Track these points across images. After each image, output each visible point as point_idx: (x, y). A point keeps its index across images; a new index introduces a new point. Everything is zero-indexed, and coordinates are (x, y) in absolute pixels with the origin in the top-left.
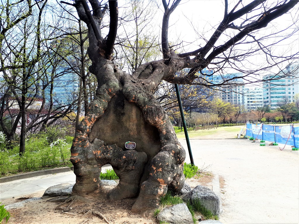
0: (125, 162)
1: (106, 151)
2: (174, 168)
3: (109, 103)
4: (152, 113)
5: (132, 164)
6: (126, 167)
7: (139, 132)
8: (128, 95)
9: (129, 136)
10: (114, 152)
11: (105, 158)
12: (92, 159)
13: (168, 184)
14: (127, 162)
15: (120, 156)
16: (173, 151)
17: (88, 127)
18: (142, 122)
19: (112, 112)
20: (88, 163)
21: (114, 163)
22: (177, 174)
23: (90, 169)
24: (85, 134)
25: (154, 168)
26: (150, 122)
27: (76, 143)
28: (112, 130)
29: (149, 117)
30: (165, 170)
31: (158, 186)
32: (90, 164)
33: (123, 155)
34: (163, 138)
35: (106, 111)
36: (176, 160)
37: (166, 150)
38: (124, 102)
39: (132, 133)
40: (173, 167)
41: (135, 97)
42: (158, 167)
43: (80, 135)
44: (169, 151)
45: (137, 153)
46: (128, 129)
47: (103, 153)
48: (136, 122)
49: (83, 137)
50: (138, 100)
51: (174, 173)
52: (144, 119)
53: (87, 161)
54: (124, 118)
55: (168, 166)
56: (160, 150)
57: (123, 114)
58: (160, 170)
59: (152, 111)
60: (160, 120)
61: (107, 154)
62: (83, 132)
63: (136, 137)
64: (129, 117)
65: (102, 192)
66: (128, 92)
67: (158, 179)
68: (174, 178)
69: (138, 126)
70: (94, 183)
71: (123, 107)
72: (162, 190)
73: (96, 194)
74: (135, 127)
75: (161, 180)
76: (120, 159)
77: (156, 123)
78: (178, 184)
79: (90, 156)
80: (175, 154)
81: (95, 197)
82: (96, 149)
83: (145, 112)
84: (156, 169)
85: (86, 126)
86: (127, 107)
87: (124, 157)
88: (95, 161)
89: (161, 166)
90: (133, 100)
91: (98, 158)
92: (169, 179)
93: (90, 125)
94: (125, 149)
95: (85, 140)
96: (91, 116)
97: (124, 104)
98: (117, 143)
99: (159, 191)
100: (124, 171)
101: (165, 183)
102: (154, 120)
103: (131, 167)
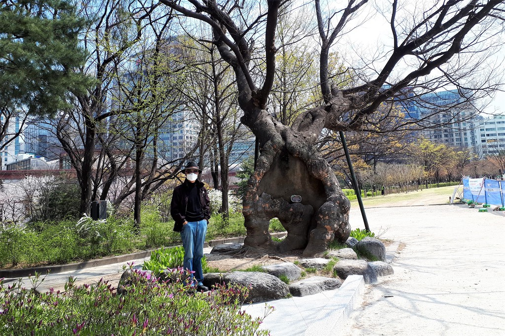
0: (292, 215)
1: (273, 205)
2: (339, 217)
3: (274, 158)
4: (317, 166)
5: (299, 217)
6: (294, 219)
7: (304, 186)
8: (292, 150)
9: (294, 189)
10: (281, 205)
11: (273, 211)
12: (261, 212)
13: (335, 230)
14: (294, 214)
15: (287, 209)
16: (338, 201)
17: (257, 181)
18: (306, 175)
19: (276, 167)
20: (258, 216)
21: (281, 216)
22: (343, 222)
23: (260, 222)
24: (255, 188)
25: (321, 217)
26: (315, 175)
27: (248, 196)
28: (278, 184)
29: (314, 171)
30: (331, 218)
31: (326, 232)
32: (260, 217)
33: (290, 208)
34: (327, 190)
35: (272, 166)
36: (341, 209)
37: (331, 200)
38: (288, 156)
39: (297, 187)
40: (338, 215)
41: (299, 152)
42: (324, 216)
43: (251, 189)
44: (334, 201)
45: (303, 206)
46: (293, 183)
47: (271, 206)
48: (300, 175)
49: (254, 190)
50: (302, 154)
51: (339, 221)
52: (308, 172)
53: (257, 214)
54: (289, 172)
55: (333, 214)
56: (326, 201)
57: (288, 168)
58: (327, 218)
59: (316, 164)
60: (324, 173)
61: (275, 207)
62: (253, 186)
63: (301, 190)
64: (294, 171)
65: (271, 244)
66: (292, 147)
67: (326, 226)
68: (340, 226)
69: (302, 179)
70: (265, 235)
71: (287, 161)
72: (330, 236)
73: (266, 245)
74: (299, 181)
75: (328, 227)
76: (288, 211)
77: (320, 176)
78: (345, 232)
79: (260, 209)
80: (339, 204)
81: (266, 249)
82: (265, 203)
83: (309, 165)
84: (323, 218)
85: (256, 180)
86: (291, 161)
87: (291, 210)
88: (264, 214)
89: (328, 214)
90: (297, 154)
91: (267, 211)
92: (335, 226)
93: (259, 179)
94: (291, 203)
95: (255, 194)
96: (260, 171)
97: (288, 159)
98: (283, 196)
99: (326, 236)
100: (292, 223)
101: (332, 230)
102: (318, 173)
103: (298, 219)
